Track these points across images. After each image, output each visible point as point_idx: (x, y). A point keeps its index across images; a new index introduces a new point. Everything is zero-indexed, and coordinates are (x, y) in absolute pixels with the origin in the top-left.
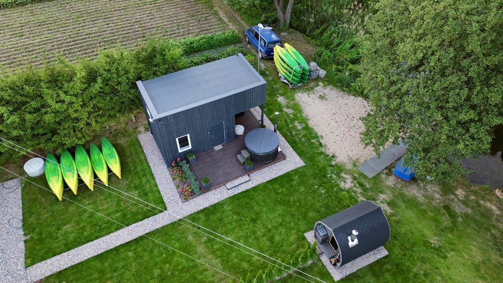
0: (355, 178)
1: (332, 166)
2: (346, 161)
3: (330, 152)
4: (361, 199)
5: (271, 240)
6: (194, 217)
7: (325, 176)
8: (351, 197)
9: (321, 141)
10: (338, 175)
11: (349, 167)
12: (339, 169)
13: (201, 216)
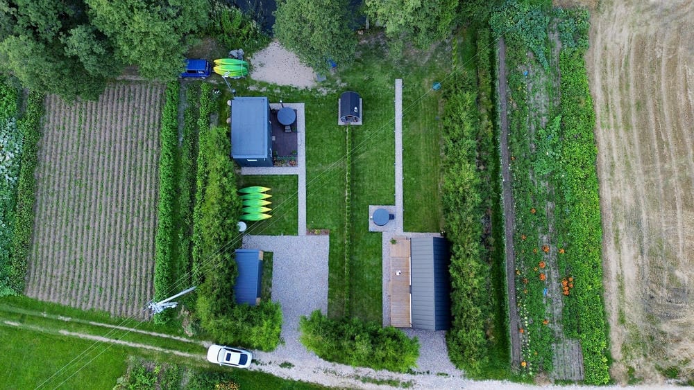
0: (323, 86)
1: (311, 92)
2: (312, 83)
3: (303, 88)
4: (335, 91)
5: (335, 139)
6: (308, 165)
7: (315, 99)
8: (332, 95)
9: (294, 87)
10: (318, 93)
11: (316, 84)
12: (314, 90)
13: (309, 161)
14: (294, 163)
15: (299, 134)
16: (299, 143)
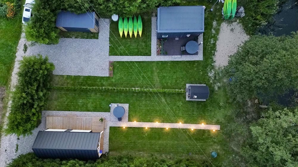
0: (215, 73)
1: (211, 65)
2: (218, 66)
3: (214, 59)
4: (211, 81)
5: (176, 81)
6: (158, 62)
7: (206, 68)
8: (209, 80)
9: (215, 53)
10: (211, 70)
11: (217, 68)
12: (213, 67)
13: (160, 63)
14: (159, 53)
15: (180, 56)
16: (173, 56)
